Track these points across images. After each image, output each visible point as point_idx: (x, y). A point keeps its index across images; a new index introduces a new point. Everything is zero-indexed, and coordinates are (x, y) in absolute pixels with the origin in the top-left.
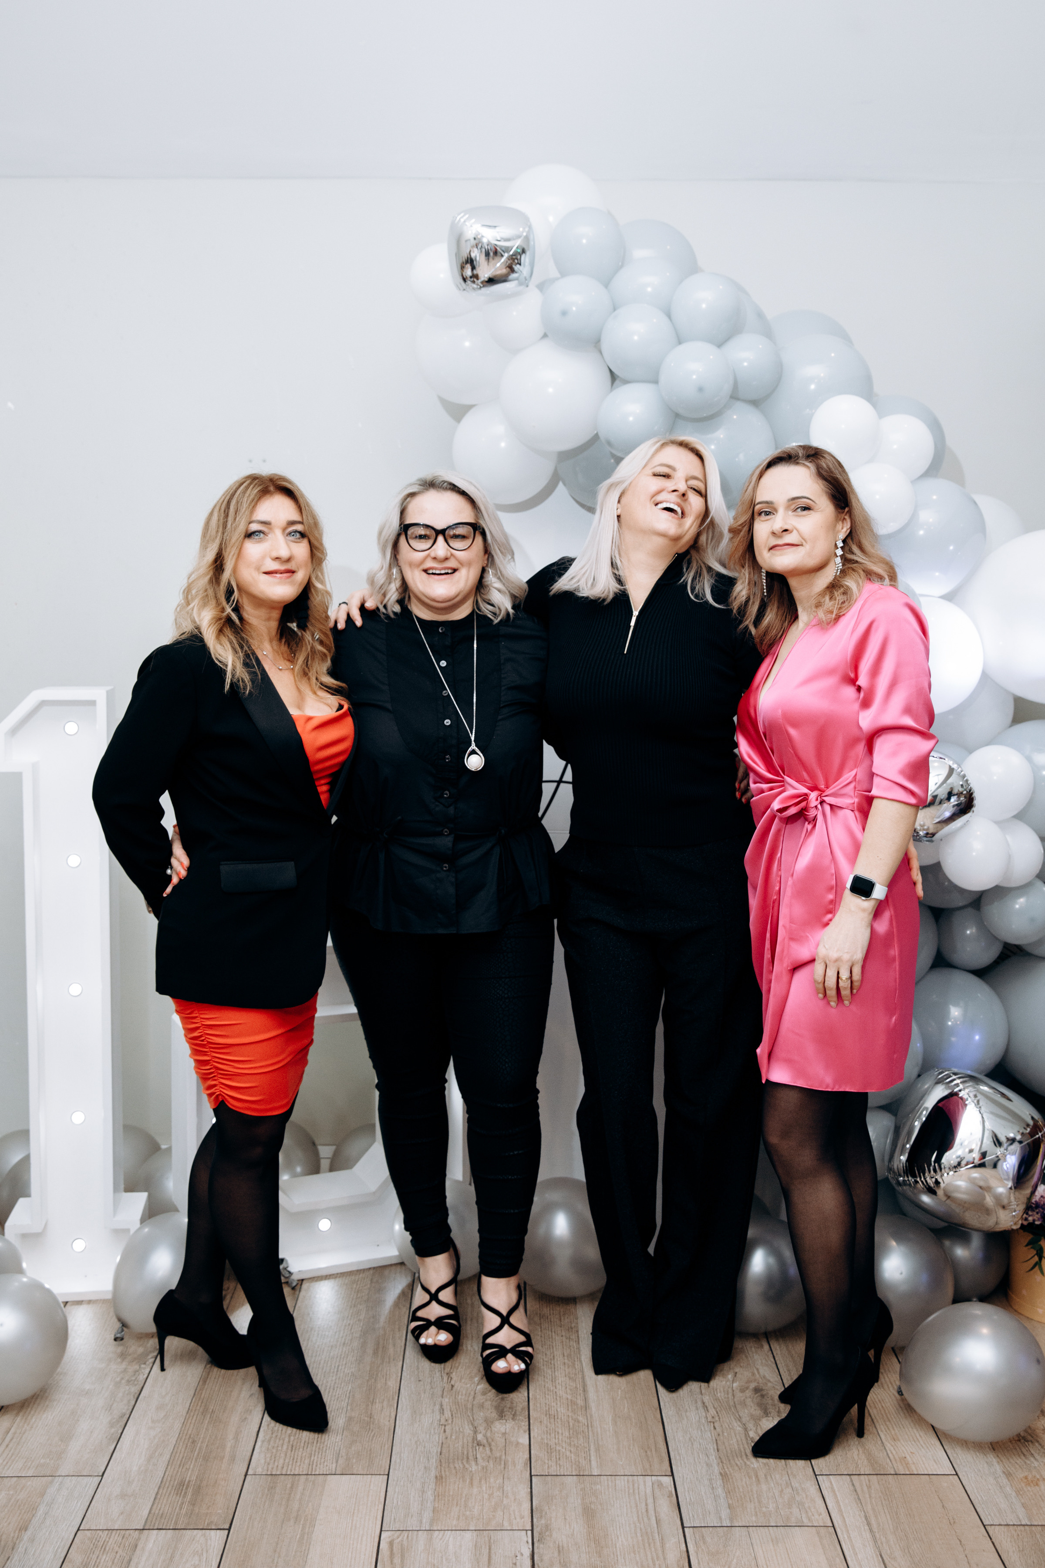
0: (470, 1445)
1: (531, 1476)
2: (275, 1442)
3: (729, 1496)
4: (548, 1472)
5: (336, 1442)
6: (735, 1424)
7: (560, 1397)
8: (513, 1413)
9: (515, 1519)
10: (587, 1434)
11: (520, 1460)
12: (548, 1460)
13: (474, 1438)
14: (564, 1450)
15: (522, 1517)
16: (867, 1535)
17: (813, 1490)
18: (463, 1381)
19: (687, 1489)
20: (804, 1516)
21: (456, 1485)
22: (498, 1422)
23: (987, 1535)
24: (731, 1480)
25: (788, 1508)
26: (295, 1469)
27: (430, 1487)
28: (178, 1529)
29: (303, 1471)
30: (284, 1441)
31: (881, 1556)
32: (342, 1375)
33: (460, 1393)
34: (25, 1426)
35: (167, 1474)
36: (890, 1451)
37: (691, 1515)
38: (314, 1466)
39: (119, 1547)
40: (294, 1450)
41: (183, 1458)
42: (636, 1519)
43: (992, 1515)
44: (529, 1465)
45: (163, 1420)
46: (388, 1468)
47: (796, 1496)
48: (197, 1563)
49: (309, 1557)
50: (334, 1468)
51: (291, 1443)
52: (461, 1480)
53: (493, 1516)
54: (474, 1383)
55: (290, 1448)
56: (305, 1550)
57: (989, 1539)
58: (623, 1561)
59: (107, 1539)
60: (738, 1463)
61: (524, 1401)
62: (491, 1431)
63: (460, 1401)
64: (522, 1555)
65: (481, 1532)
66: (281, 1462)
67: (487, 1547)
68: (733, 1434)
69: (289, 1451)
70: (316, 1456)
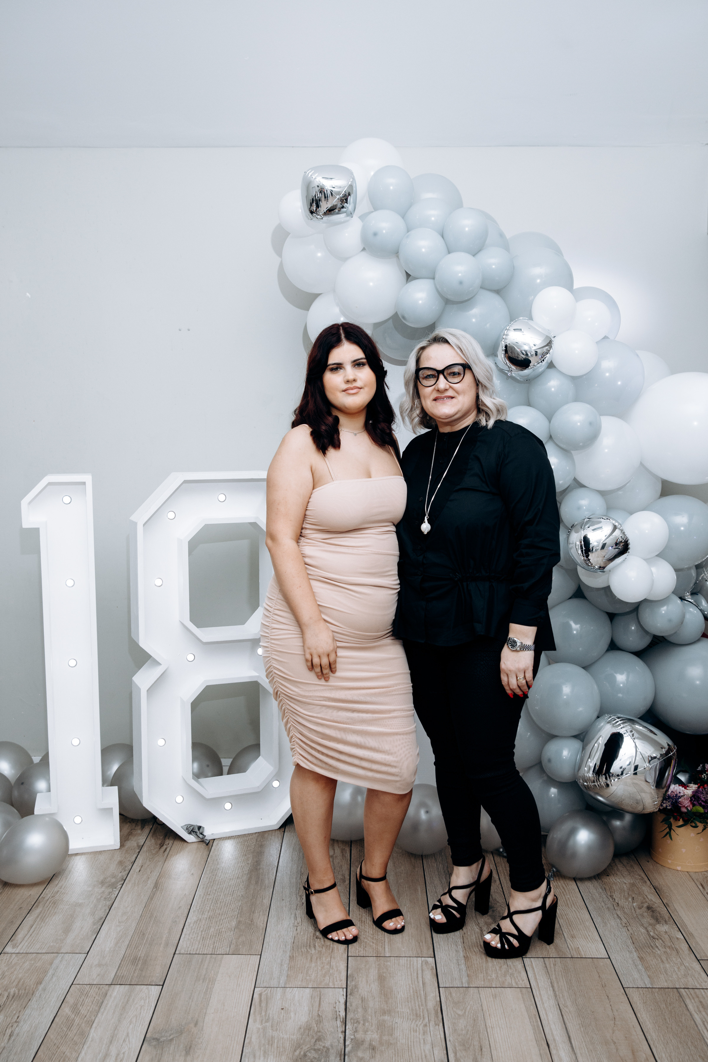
0: (312, 938)
1: (348, 957)
2: (193, 935)
3: (468, 969)
4: (359, 955)
5: (230, 935)
6: (475, 927)
9: (337, 981)
12: (359, 947)
14: (369, 942)
15: (341, 980)
16: (551, 993)
17: (520, 966)
19: (442, 965)
20: (513, 981)
21: (302, 961)
23: (624, 993)
24: (470, 960)
25: (504, 977)
26: (204, 951)
27: (286, 962)
28: (132, 985)
29: (209, 952)
30: (198, 934)
31: (558, 1005)
32: (235, 896)
34: (42, 923)
35: (127, 953)
36: (570, 944)
37: (444, 980)
38: (216, 950)
39: (96, 994)
40: (204, 940)
41: (136, 944)
42: (410, 982)
43: (629, 982)
45: (126, 921)
46: (261, 951)
47: (509, 970)
48: (143, 1004)
49: (211, 1001)
50: (228, 950)
51: (202, 936)
52: (305, 958)
53: (324, 979)
55: (202, 939)
57: (626, 996)
58: (401, 1006)
59: (89, 990)
60: (475, 950)
64: (340, 1002)
65: (316, 989)
66: (196, 947)
67: (319, 998)
68: (473, 933)
69: (201, 940)
70: (217, 944)
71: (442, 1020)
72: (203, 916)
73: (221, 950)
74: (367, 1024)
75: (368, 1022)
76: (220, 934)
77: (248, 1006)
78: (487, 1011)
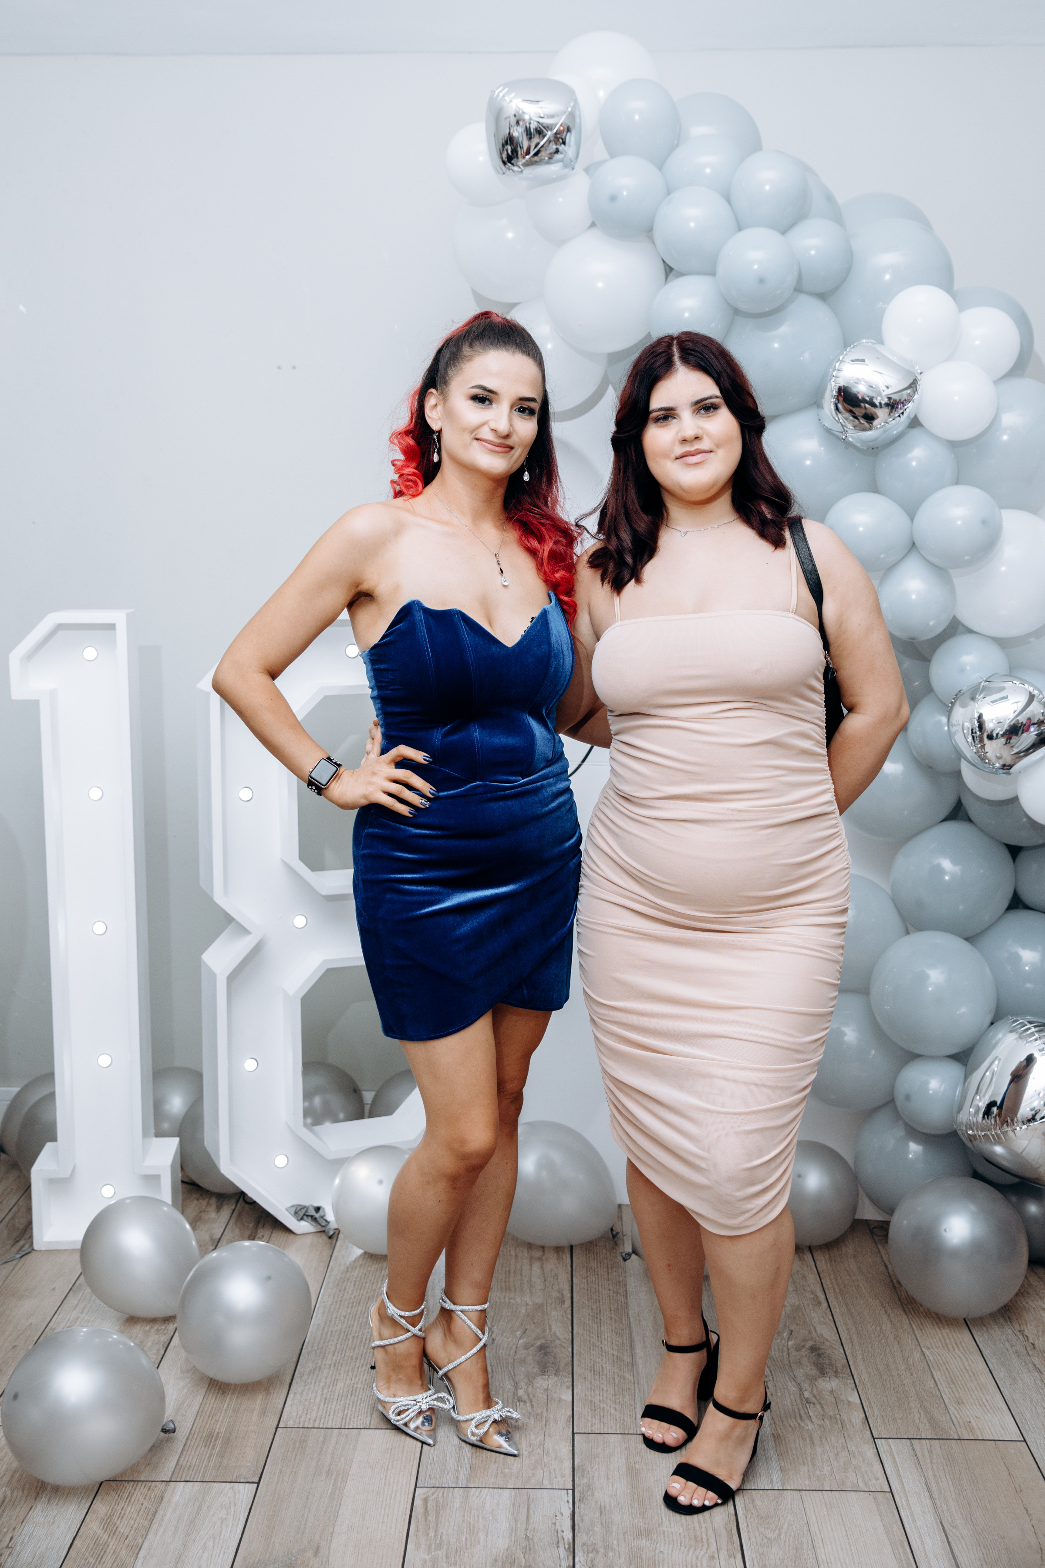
1: (573, 1434)
2: (307, 1394)
3: (781, 1458)
4: (591, 1430)
5: (370, 1396)
6: (790, 1384)
7: (606, 1353)
8: (556, 1368)
9: (556, 1477)
10: (633, 1391)
11: (563, 1417)
12: (592, 1417)
13: (515, 1394)
14: (608, 1408)
15: (563, 1476)
16: (926, 1501)
17: (870, 1453)
18: (504, 1335)
20: (860, 1481)
22: (539, 1377)
24: (783, 1442)
25: (844, 1472)
26: (328, 1423)
28: (205, 1482)
29: (336, 1425)
30: (317, 1393)
31: (941, 1523)
33: (501, 1347)
35: (195, 1425)
36: (955, 1414)
38: (348, 1420)
39: (146, 1499)
40: (327, 1403)
41: (212, 1409)
44: (571, 1423)
47: (853, 1460)
48: (224, 1516)
49: (341, 1512)
51: (324, 1396)
53: (533, 1474)
54: (517, 1337)
55: (323, 1401)
56: (336, 1506)
59: (133, 1490)
60: (792, 1424)
61: (568, 1357)
62: (533, 1386)
63: (500, 1355)
64: (562, 1514)
65: (520, 1490)
66: (314, 1415)
67: (526, 1506)
68: (787, 1394)
69: (322, 1404)
70: (350, 1410)
71: (739, 1548)
72: (324, 1362)
73: (356, 1420)
74: (611, 1554)
75: (613, 1550)
76: (354, 1392)
77: (404, 1520)
78: (818, 1532)
